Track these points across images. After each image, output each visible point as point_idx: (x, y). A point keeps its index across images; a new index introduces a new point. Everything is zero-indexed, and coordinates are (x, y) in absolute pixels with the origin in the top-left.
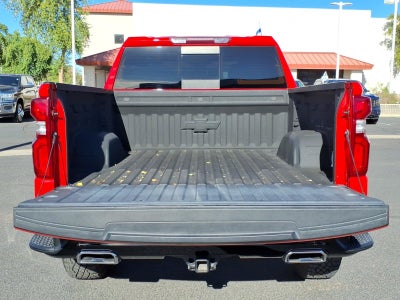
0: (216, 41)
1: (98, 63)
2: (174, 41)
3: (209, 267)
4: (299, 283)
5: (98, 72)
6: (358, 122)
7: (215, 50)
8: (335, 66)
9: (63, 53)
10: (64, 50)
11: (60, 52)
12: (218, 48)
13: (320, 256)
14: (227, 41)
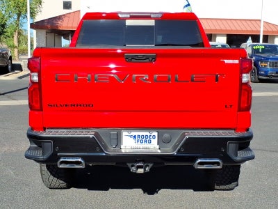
0: (152, 16)
1: (49, 26)
2: (120, 16)
3: (145, 170)
4: (210, 193)
5: (48, 35)
6: (244, 75)
7: (151, 23)
8: (259, 32)
9: (18, 18)
10: (19, 15)
11: (16, 17)
12: (154, 21)
13: (218, 163)
14: (160, 16)
